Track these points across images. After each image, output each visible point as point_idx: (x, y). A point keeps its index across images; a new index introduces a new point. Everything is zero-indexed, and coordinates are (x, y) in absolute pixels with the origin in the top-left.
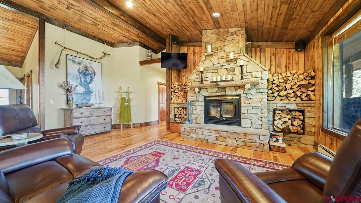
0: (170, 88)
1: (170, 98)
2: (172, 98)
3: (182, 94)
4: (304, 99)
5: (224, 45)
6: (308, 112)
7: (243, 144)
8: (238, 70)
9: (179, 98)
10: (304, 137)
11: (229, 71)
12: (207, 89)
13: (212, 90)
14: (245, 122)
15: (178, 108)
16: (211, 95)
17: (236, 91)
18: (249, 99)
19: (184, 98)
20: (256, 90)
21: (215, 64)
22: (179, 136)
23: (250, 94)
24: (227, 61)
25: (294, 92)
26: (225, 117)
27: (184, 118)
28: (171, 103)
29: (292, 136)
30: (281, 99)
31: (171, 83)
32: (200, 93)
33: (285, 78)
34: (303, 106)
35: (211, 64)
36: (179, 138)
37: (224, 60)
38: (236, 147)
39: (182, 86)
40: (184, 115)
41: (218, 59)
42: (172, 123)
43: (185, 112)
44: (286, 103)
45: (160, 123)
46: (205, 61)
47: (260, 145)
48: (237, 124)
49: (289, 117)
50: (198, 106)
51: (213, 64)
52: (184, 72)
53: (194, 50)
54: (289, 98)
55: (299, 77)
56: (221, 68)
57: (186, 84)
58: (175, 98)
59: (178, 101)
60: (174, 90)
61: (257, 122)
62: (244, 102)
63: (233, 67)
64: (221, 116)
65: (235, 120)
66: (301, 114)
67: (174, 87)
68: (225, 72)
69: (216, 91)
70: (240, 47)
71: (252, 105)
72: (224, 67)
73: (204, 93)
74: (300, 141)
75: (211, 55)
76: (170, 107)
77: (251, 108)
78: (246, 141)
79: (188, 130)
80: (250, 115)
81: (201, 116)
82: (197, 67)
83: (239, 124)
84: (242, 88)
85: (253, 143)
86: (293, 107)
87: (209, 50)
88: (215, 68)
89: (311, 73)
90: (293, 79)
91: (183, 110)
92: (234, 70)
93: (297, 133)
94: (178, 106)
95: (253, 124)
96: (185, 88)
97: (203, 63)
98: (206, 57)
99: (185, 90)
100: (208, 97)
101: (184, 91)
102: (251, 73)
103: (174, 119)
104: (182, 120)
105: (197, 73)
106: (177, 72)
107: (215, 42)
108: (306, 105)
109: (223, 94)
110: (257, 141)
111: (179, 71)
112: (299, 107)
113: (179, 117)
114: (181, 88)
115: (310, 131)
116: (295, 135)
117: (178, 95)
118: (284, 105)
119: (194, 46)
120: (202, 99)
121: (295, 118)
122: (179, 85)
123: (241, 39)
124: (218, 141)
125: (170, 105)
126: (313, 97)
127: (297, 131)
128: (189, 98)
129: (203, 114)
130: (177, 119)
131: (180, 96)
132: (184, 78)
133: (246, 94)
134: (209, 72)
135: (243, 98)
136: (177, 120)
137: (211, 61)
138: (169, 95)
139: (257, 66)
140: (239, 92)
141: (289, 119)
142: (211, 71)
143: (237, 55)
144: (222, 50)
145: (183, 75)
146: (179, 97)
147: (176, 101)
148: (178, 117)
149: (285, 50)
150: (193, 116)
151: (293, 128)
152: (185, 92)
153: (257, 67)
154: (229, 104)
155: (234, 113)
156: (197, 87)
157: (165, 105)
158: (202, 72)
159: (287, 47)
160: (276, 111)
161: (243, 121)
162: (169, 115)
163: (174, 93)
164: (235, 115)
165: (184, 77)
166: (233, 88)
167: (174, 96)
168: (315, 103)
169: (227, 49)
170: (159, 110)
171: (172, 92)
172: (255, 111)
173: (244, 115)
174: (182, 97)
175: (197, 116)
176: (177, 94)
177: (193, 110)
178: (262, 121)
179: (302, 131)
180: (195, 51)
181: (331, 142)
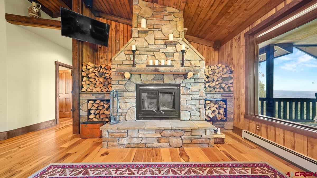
0: (80, 71)
1: (80, 86)
2: (83, 86)
3: (101, 80)
4: (226, 90)
5: (161, 23)
6: (229, 102)
7: (189, 141)
8: (177, 56)
9: (96, 86)
10: (227, 123)
11: (167, 55)
12: (140, 75)
13: (147, 76)
14: (184, 115)
15: (95, 101)
16: (145, 83)
17: (175, 79)
18: (188, 89)
19: (105, 87)
20: (195, 80)
21: (151, 45)
22: (99, 144)
23: (189, 84)
24: (165, 44)
25: (219, 84)
26: (163, 111)
27: (104, 113)
28: (82, 92)
29: (219, 124)
30: (210, 90)
31: (82, 62)
32: (130, 80)
33: (213, 71)
34: (225, 96)
35: (145, 44)
36: (98, 148)
37: (162, 42)
38: (181, 147)
39: (102, 70)
40: (104, 109)
41: (155, 39)
42: (84, 123)
43: (106, 106)
44: (214, 94)
45: (60, 122)
46: (138, 39)
47: (206, 141)
48: (176, 117)
49: (216, 106)
50: (127, 98)
51: (149, 44)
52: (102, 52)
53: (116, 26)
54: (215, 89)
55: (223, 70)
56: (158, 50)
57: (106, 68)
58: (88, 86)
59: (94, 90)
60: (87, 74)
61: (196, 114)
62: (183, 92)
63: (172, 51)
64: (158, 109)
65: (173, 113)
66: (224, 103)
67: (86, 69)
68: (163, 56)
69: (152, 78)
70: (179, 31)
71: (191, 96)
72: (161, 50)
73: (137, 80)
74: (224, 127)
75: (145, 32)
76: (79, 99)
77: (190, 98)
78: (193, 137)
79: (115, 134)
80: (189, 106)
81: (132, 111)
82: (127, 44)
83: (178, 117)
84: (181, 76)
85: (199, 140)
86: (219, 97)
87: (144, 25)
88: (150, 50)
89: (231, 68)
90: (219, 72)
91: (102, 102)
92: (173, 56)
93: (221, 120)
94: (94, 98)
95: (192, 116)
96: (106, 73)
97: (135, 41)
98: (138, 33)
99: (106, 75)
100: (141, 85)
101: (104, 76)
102: (190, 61)
103: (87, 117)
104: (101, 117)
105: (127, 53)
106: (91, 50)
107: (150, 18)
108: (227, 95)
109: (160, 82)
110: (203, 137)
111: (95, 50)
112: (223, 97)
113: (97, 113)
114: (99, 71)
115: (230, 117)
116: (220, 122)
117: (95, 82)
118: (212, 95)
119: (117, 21)
120: (133, 88)
121: (220, 107)
122: (95, 68)
123: (179, 22)
124: (160, 143)
125: (80, 96)
126: (232, 89)
127: (221, 119)
128: (115, 86)
129: (134, 107)
130: (91, 116)
131: (98, 83)
132: (103, 60)
133: (186, 83)
134: (143, 53)
135: (182, 88)
136: (92, 118)
137: (146, 40)
138: (77, 80)
139: (196, 54)
140: (178, 81)
141: (217, 108)
142: (146, 53)
143: (176, 38)
144: (159, 30)
145: (101, 56)
146: (95, 84)
147: (90, 90)
148: (94, 114)
149: (206, 47)
150: (120, 111)
151: (219, 116)
152: (105, 78)
153: (196, 56)
154: (166, 94)
155: (171, 106)
156: (128, 72)
157: (70, 96)
158: (134, 51)
159: (207, 45)
160: (206, 101)
161: (182, 114)
162: (77, 111)
163: (87, 79)
164: (174, 107)
165: (102, 58)
166: (172, 77)
167: (87, 82)
168: (233, 94)
169: (165, 29)
170: (58, 104)
171: (83, 77)
172: (193, 103)
173: (184, 107)
174: (101, 85)
175: (126, 111)
176: (92, 80)
177: (119, 103)
178: (200, 112)
179: (225, 118)
180: (118, 29)
181: (258, 128)
